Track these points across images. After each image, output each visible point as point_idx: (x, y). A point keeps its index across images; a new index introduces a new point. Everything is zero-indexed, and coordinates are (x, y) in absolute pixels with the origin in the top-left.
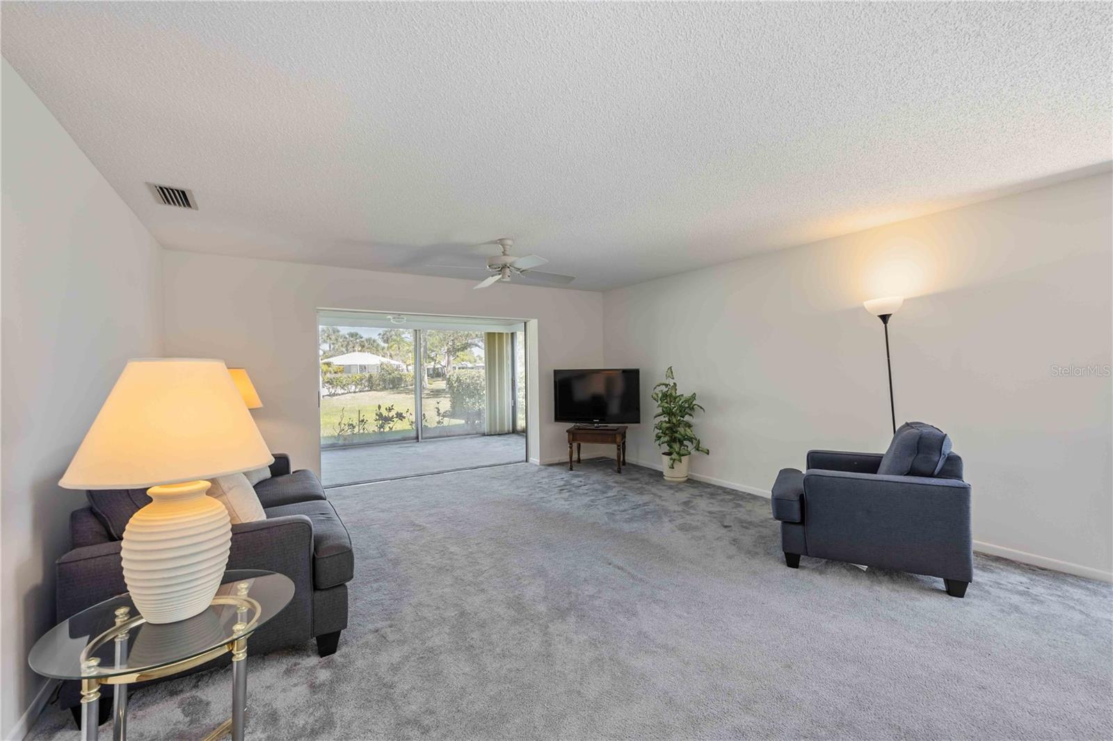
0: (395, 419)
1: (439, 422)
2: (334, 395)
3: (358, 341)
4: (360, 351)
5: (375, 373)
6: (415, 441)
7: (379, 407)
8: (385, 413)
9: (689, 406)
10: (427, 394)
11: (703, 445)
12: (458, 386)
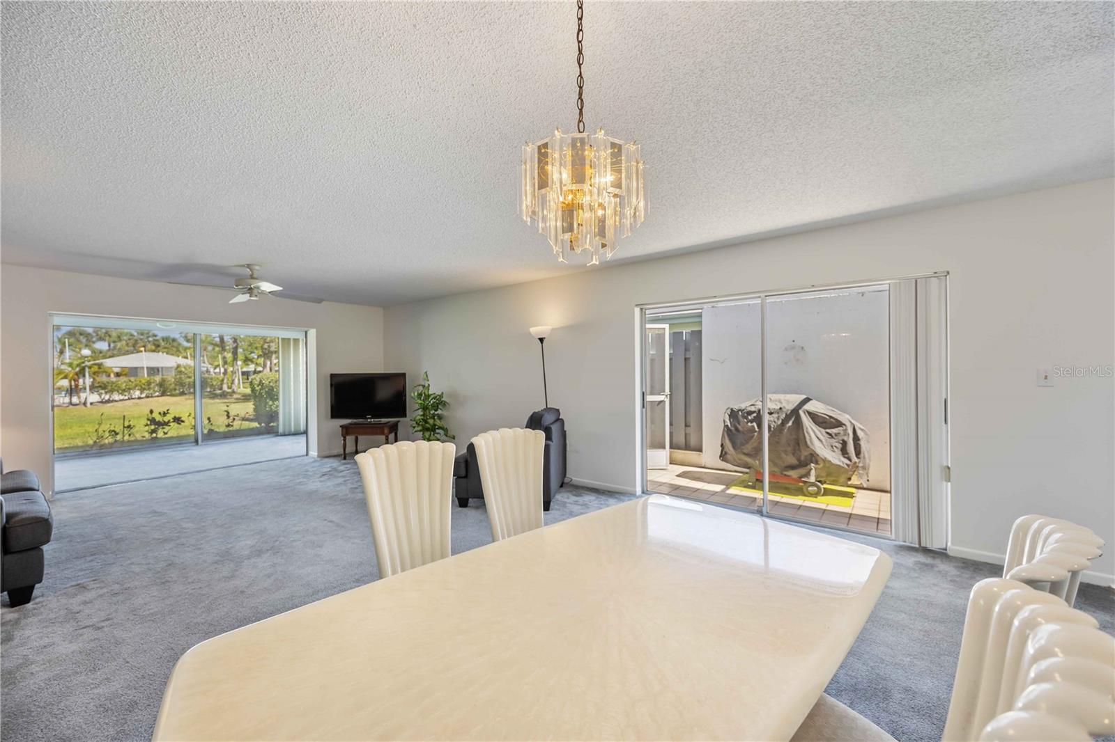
0: (172, 424)
1: (228, 426)
2: (108, 401)
3: (150, 339)
4: (154, 351)
5: (171, 377)
6: (194, 444)
7: (151, 412)
8: (158, 418)
9: (440, 403)
10: (237, 399)
11: (450, 433)
12: (261, 390)
